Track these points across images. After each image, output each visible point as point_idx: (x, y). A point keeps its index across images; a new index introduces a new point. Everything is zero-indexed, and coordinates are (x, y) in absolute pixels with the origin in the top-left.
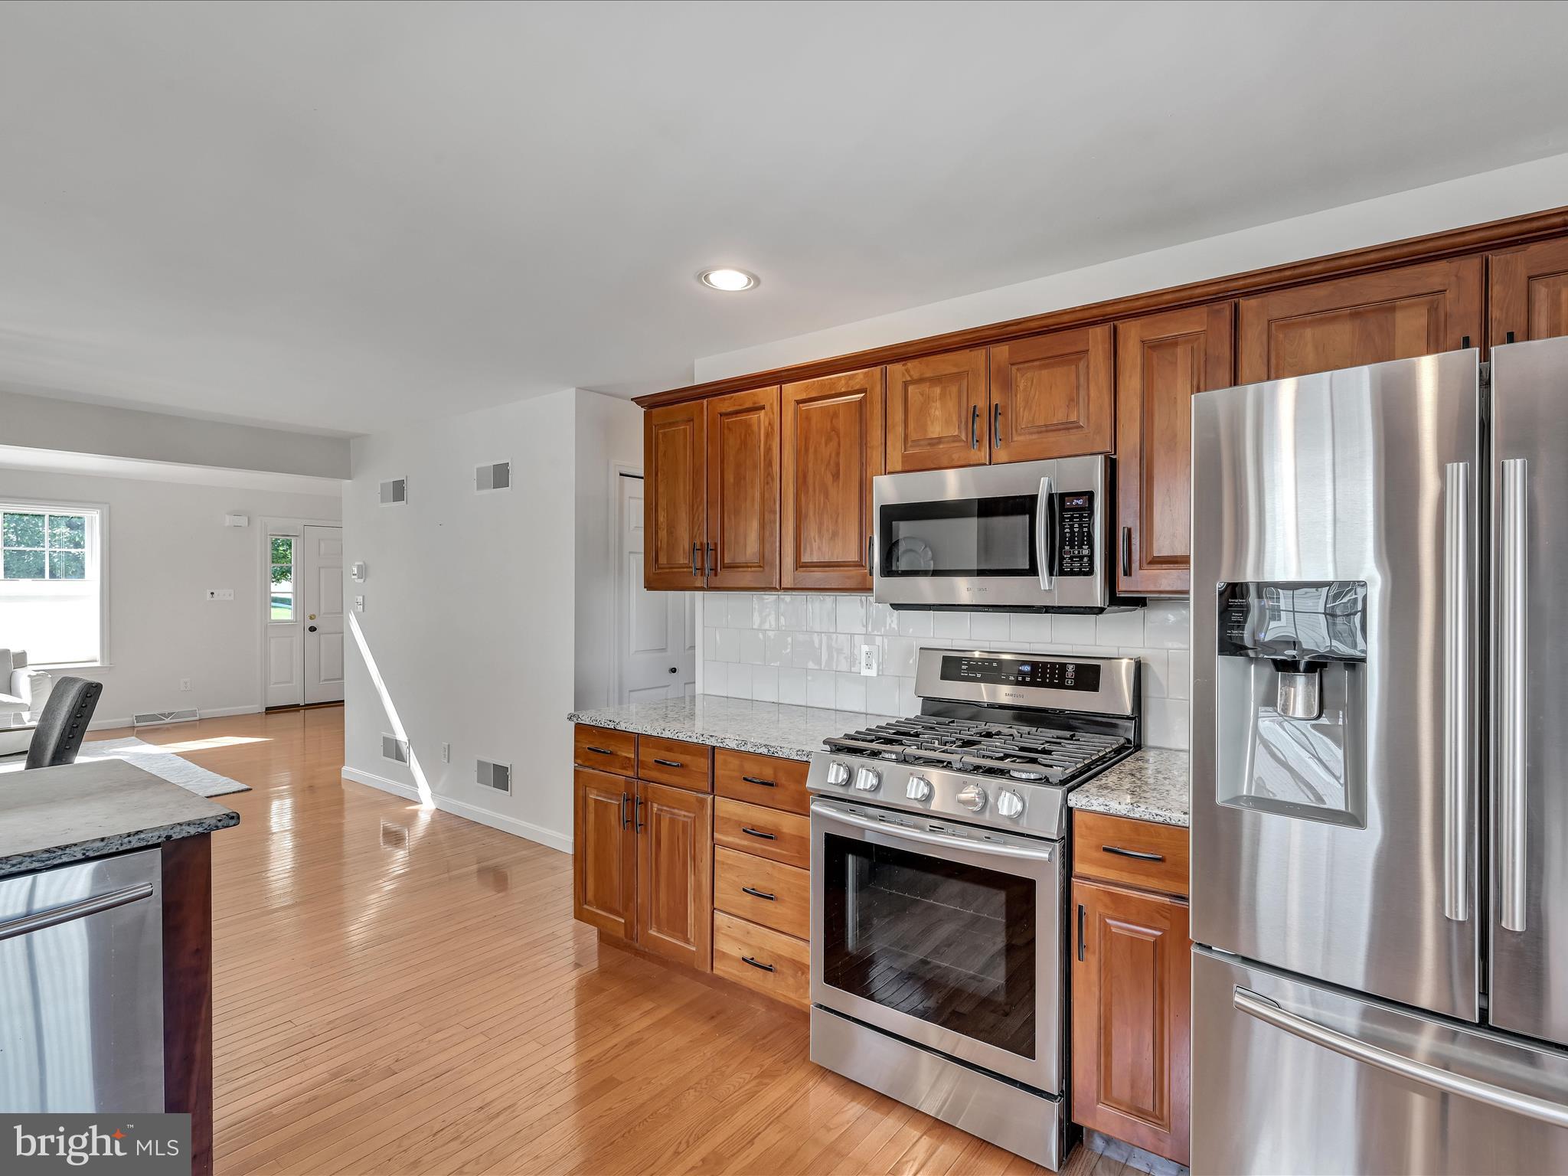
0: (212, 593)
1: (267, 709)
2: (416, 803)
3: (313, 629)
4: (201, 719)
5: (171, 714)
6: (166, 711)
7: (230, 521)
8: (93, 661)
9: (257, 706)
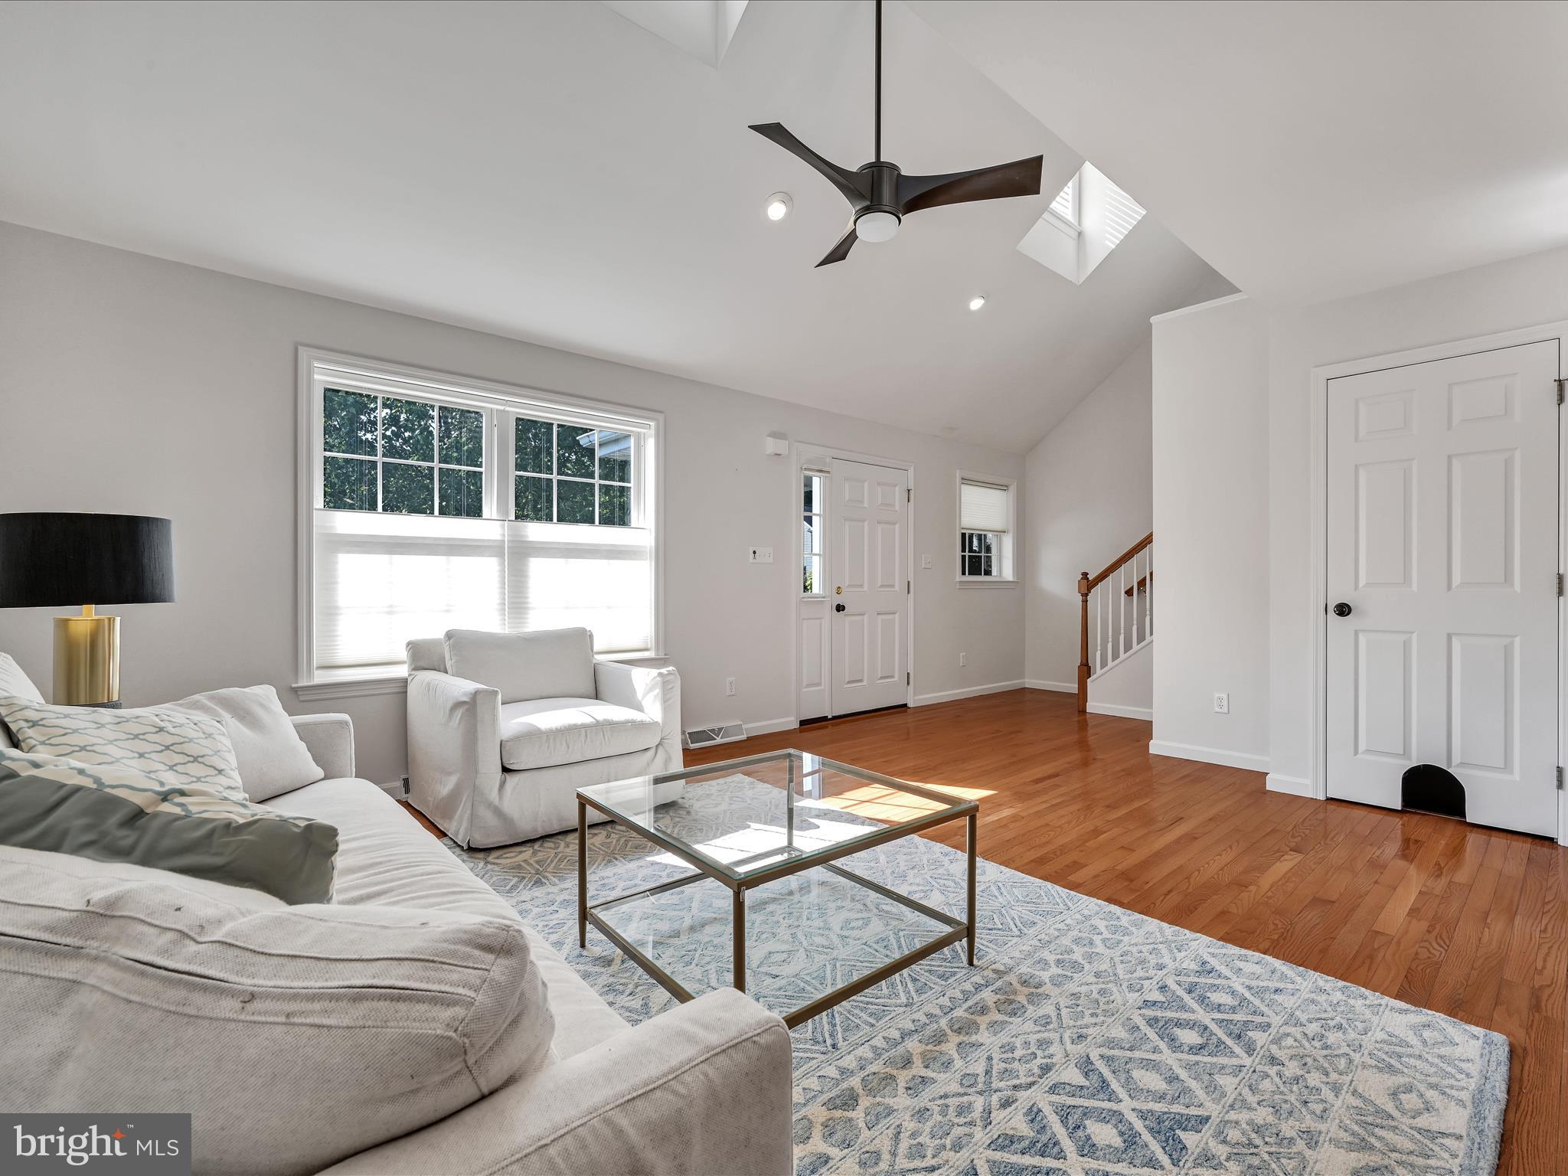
0: (754, 552)
1: (803, 723)
3: (840, 608)
4: (749, 739)
5: (720, 729)
6: (715, 726)
7: (771, 445)
8: (646, 650)
9: (793, 719)
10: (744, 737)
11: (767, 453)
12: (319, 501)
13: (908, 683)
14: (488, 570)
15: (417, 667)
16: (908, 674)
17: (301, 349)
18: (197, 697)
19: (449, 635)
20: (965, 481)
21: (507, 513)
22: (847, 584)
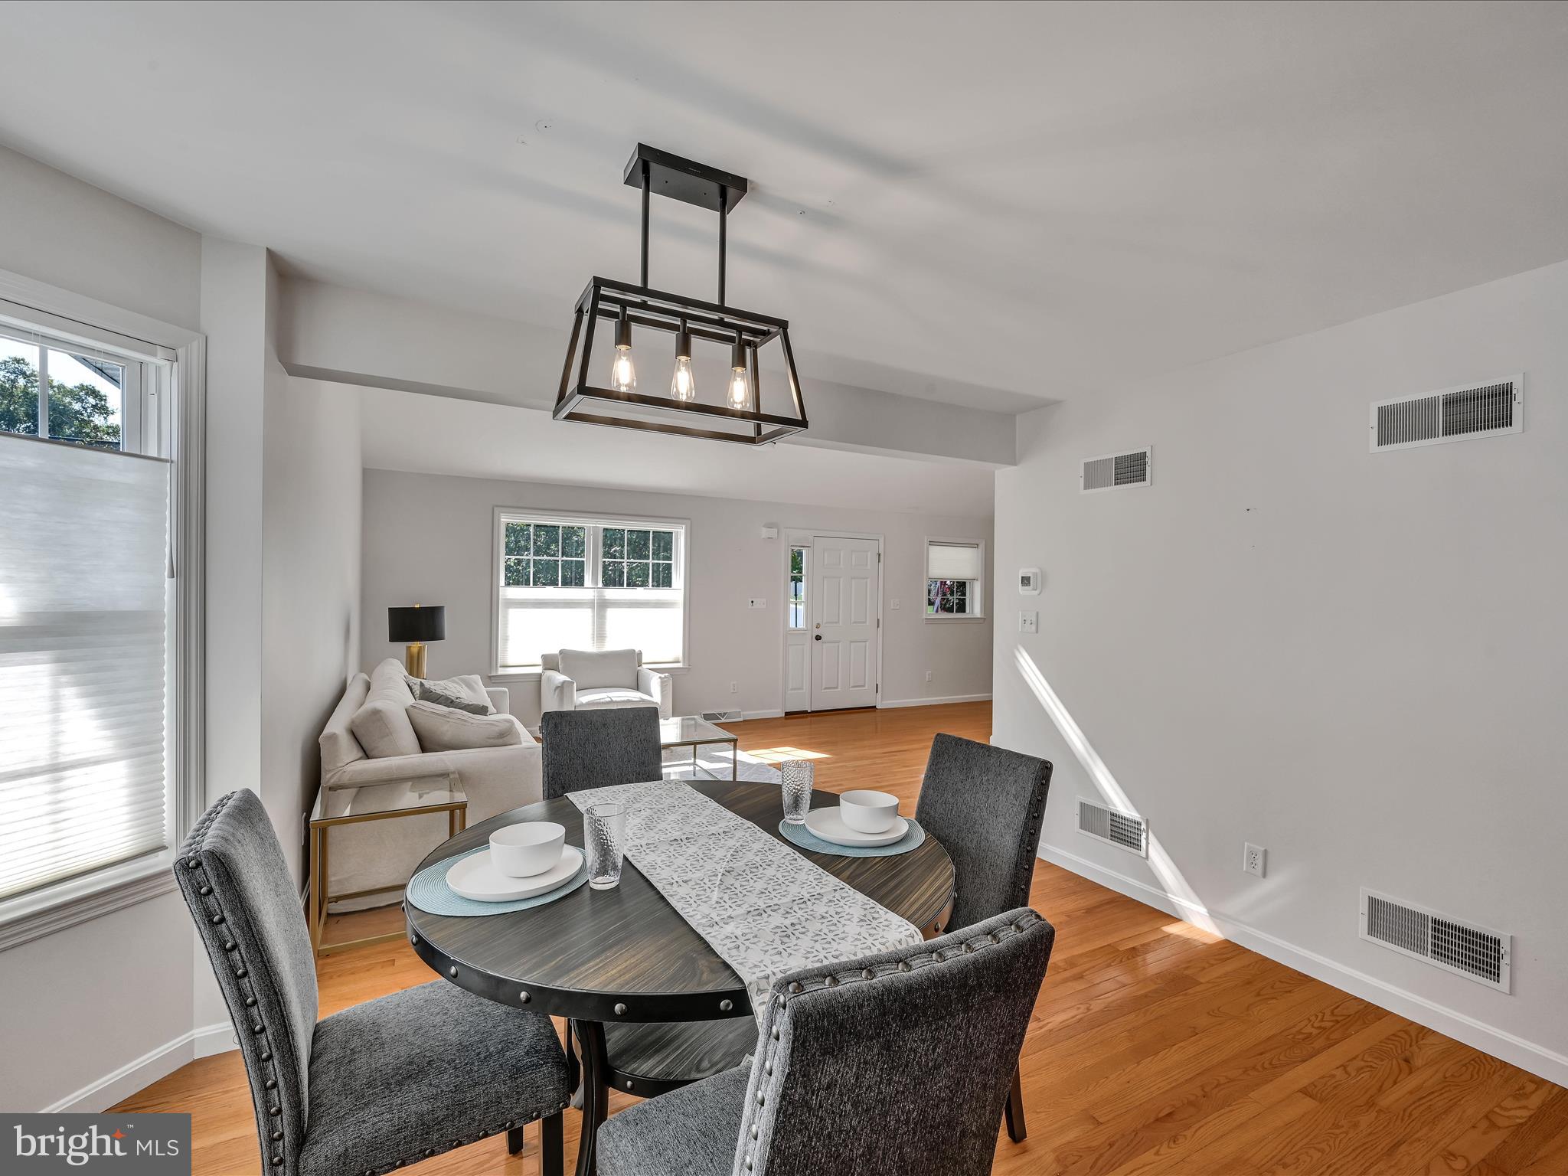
0: (752, 602)
1: (787, 714)
2: (1178, 920)
3: (818, 638)
4: (744, 721)
5: (725, 714)
6: (722, 711)
7: (765, 533)
8: (678, 662)
9: (779, 710)
10: (741, 719)
11: (763, 536)
12: (502, 582)
13: (877, 692)
14: (586, 615)
15: (546, 669)
16: (877, 685)
17: (495, 509)
18: (454, 678)
19: (561, 652)
20: (931, 543)
21: (597, 583)
22: (825, 621)
